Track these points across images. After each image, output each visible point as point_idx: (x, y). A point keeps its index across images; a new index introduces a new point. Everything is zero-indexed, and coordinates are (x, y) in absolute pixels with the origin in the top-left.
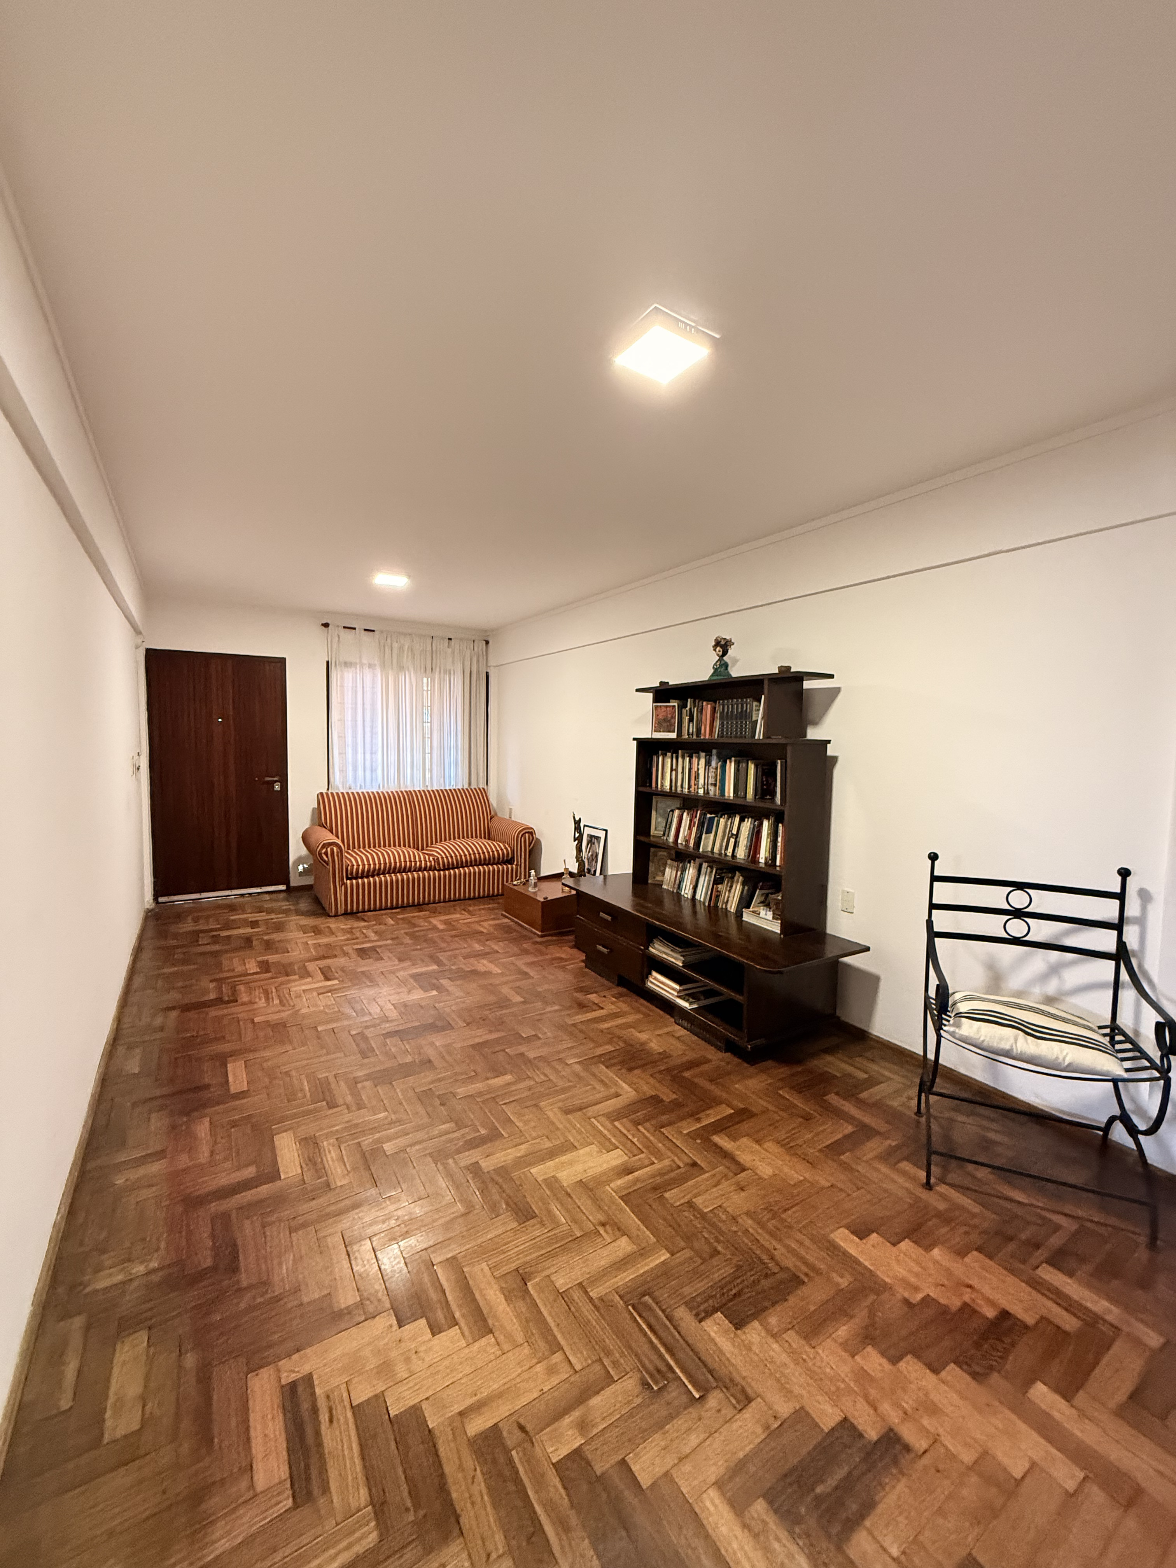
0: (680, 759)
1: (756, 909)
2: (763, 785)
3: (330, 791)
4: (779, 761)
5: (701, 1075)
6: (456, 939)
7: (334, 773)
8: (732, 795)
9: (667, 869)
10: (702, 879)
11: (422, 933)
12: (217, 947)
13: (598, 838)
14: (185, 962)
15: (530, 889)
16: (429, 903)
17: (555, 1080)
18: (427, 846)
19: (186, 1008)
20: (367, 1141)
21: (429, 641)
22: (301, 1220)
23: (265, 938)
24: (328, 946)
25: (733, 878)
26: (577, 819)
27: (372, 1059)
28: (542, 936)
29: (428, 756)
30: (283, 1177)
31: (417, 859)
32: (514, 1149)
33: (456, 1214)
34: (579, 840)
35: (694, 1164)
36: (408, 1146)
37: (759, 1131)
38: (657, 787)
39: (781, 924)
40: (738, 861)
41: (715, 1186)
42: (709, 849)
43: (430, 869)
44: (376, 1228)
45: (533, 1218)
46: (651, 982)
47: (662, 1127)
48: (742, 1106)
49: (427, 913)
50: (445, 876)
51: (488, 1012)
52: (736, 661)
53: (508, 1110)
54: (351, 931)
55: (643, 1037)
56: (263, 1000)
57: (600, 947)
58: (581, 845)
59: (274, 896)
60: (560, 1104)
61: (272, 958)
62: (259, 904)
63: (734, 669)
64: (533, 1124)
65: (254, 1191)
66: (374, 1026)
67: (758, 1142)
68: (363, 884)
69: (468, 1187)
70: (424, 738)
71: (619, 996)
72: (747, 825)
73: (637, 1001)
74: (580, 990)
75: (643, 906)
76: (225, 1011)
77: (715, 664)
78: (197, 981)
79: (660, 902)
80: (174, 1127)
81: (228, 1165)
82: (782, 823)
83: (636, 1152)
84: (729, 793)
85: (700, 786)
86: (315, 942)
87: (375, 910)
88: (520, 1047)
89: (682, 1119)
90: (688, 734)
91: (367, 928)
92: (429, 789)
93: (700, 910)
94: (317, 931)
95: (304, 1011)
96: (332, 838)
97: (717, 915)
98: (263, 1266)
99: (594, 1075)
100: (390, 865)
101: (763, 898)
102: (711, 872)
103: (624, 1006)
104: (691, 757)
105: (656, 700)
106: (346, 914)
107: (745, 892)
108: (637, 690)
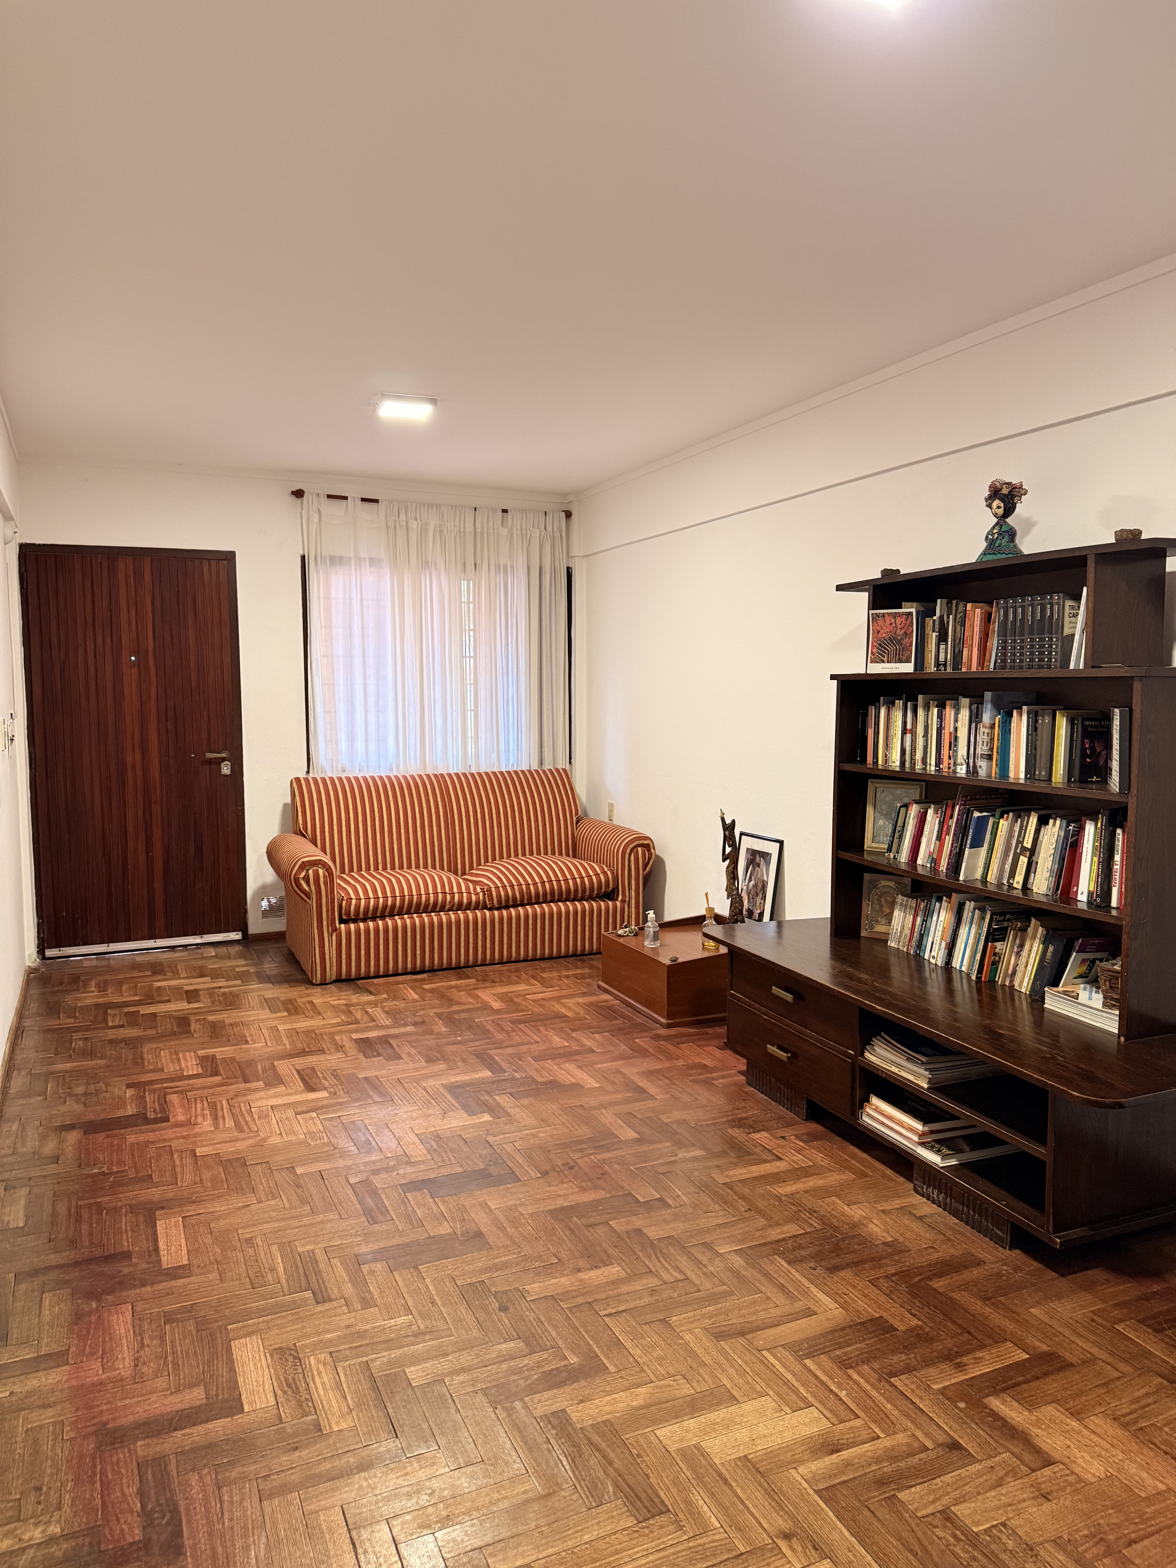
0: (921, 712)
1: (1069, 988)
2: (1084, 755)
3: (311, 775)
4: (1117, 711)
5: (965, 1286)
6: (522, 1026)
7: (316, 743)
8: (1022, 776)
9: (896, 913)
10: (963, 931)
11: (464, 1015)
12: (133, 1032)
13: (765, 856)
14: (89, 1053)
15: (646, 943)
16: (475, 965)
17: (697, 1282)
18: (471, 868)
19: (91, 1128)
20: (379, 1361)
21: (470, 515)
22: (276, 1481)
23: (211, 1018)
24: (310, 1033)
25: (1024, 930)
26: (728, 821)
27: (385, 1227)
28: (669, 1026)
29: (470, 715)
30: (246, 1408)
31: (455, 890)
32: (628, 1393)
33: (530, 1494)
34: (731, 858)
35: (954, 1446)
36: (446, 1375)
37: (1077, 1395)
38: (876, 762)
39: (1120, 1016)
40: (1035, 898)
41: (993, 1488)
42: (978, 875)
43: (477, 907)
44: (397, 1506)
45: (661, 1513)
46: (869, 1115)
47: (895, 1375)
48: (1044, 1348)
49: (472, 981)
50: (501, 919)
51: (576, 1156)
52: (1029, 524)
53: (617, 1327)
54: (347, 1010)
55: (856, 1212)
56: (209, 1121)
57: (772, 1049)
58: (736, 867)
59: (222, 950)
60: (707, 1322)
61: (222, 1052)
62: (201, 963)
63: (1027, 540)
64: (659, 1352)
65: (200, 1429)
66: (388, 1170)
67: (1077, 1414)
68: (367, 931)
69: (549, 1451)
70: (463, 684)
71: (812, 1137)
72: (1053, 832)
73: (841, 1149)
74: (739, 1123)
75: (851, 977)
76: (151, 1136)
77: (991, 532)
78: (107, 1085)
79: (883, 971)
80: (78, 1317)
81: (160, 1383)
82: (1122, 827)
83: (843, 1414)
84: (1017, 772)
85: (960, 760)
86: (289, 1026)
87: (386, 975)
88: (633, 1218)
89: (929, 1362)
90: (937, 664)
91: (375, 1004)
92: (474, 771)
93: (962, 989)
94: (292, 1009)
95: (274, 1140)
96: (315, 854)
97: (993, 998)
98: (220, 1550)
99: (767, 1275)
100: (411, 901)
101: (1084, 968)
102: (983, 919)
103: (819, 1158)
104: (942, 706)
105: (874, 604)
106: (338, 981)
107: (1049, 954)
108: (840, 588)
